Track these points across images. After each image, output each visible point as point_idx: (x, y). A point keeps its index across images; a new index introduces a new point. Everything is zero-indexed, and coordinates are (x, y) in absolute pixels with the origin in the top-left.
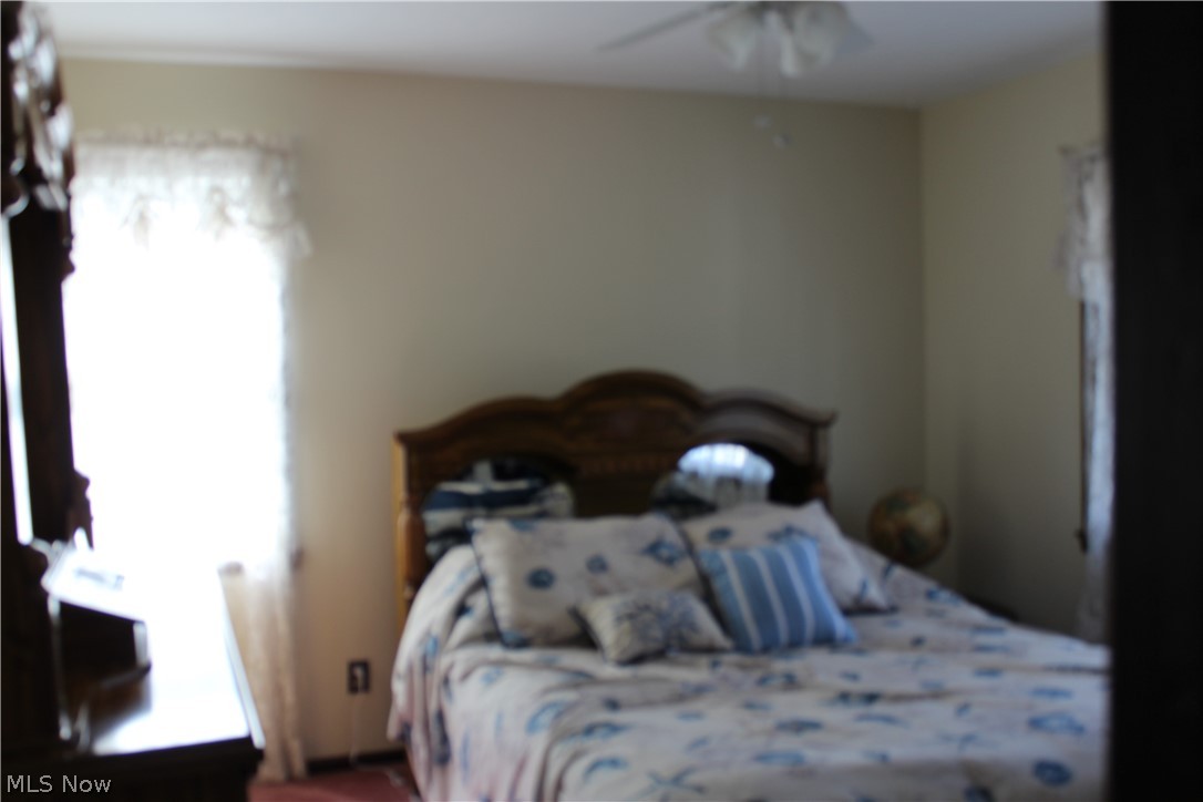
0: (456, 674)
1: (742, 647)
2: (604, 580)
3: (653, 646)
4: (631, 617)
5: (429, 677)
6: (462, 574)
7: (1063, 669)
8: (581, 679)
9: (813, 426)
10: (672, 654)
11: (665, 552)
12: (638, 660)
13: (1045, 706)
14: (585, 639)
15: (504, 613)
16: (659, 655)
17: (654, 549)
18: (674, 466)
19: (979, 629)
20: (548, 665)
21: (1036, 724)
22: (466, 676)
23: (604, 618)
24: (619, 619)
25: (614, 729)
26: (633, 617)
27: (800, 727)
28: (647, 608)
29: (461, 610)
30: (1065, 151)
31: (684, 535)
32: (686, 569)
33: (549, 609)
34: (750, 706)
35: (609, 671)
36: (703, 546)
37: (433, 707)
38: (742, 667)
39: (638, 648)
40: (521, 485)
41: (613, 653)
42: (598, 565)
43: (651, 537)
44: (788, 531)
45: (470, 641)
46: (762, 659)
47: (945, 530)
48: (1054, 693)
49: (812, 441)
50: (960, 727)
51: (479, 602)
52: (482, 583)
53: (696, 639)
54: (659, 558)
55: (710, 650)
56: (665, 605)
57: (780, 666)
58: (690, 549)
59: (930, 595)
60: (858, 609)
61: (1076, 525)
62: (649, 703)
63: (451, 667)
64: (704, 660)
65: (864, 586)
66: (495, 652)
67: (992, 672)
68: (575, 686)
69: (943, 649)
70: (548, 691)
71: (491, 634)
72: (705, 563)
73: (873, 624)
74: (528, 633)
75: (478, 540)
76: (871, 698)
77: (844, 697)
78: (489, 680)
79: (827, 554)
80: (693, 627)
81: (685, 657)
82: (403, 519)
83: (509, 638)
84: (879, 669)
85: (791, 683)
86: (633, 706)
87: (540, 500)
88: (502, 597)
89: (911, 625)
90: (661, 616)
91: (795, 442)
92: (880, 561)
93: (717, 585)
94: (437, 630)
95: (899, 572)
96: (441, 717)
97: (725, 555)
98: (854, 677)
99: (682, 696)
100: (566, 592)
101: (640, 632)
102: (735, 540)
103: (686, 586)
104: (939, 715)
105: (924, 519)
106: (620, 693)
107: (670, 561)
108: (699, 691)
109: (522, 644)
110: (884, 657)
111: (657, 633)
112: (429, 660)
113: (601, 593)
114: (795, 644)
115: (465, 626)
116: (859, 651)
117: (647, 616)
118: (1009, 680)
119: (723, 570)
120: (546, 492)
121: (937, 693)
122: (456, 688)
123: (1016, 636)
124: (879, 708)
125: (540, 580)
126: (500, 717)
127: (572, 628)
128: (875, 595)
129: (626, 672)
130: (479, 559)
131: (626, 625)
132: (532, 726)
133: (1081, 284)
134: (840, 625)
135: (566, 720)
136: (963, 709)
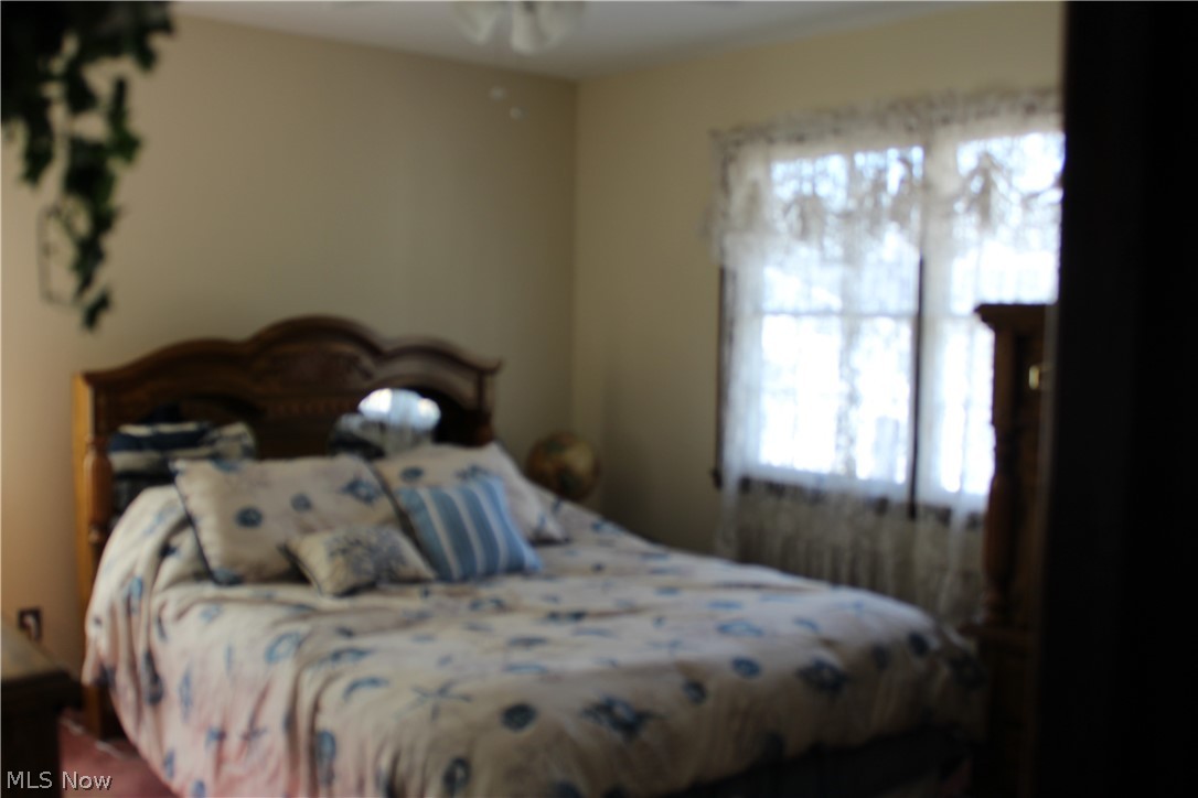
0: (169, 613)
1: (444, 576)
2: (309, 518)
3: (365, 578)
4: (344, 551)
5: (135, 618)
6: (161, 516)
7: (729, 586)
8: (305, 611)
9: (482, 374)
10: (383, 586)
11: (363, 491)
12: (351, 592)
13: (726, 616)
14: (296, 573)
15: (215, 553)
16: (370, 587)
17: (353, 487)
18: (354, 409)
19: (646, 555)
20: (269, 600)
21: (724, 629)
22: (181, 615)
23: (316, 554)
24: (332, 554)
25: (360, 653)
26: (345, 551)
27: (529, 642)
28: (358, 543)
29: (165, 551)
30: (715, 134)
31: (378, 474)
32: (384, 507)
33: (260, 546)
34: (474, 628)
35: (327, 603)
36: (397, 484)
37: (140, 650)
38: (451, 595)
39: (352, 580)
40: (190, 427)
41: (328, 587)
42: (302, 503)
43: (349, 477)
44: (473, 472)
45: (177, 581)
46: (466, 587)
47: (597, 470)
48: (728, 605)
49: (481, 388)
50: (664, 635)
51: (185, 542)
52: (187, 522)
53: (404, 571)
54: (357, 496)
55: (416, 580)
56: (374, 540)
57: (486, 592)
58: (386, 489)
59: (596, 528)
60: (540, 540)
61: (710, 463)
62: (380, 629)
63: (162, 607)
64: (415, 590)
65: (543, 521)
66: (209, 590)
67: (671, 590)
68: (304, 618)
69: (621, 573)
70: (277, 623)
71: (202, 572)
72: (403, 501)
73: (553, 553)
74: (240, 570)
75: (180, 480)
76: (578, 616)
77: (554, 617)
78: (210, 618)
79: (512, 492)
80: (401, 560)
81: (394, 588)
82: (88, 461)
83: (220, 576)
84: (573, 592)
85: (501, 607)
86: (366, 633)
87: (212, 442)
88: (212, 537)
89: (588, 554)
90: (371, 550)
91: (464, 387)
92: (550, 498)
93: (416, 520)
94: (140, 571)
95: (568, 508)
96: (150, 658)
97: (424, 493)
98: (555, 599)
99: (408, 622)
100: (275, 530)
101: (355, 567)
102: (429, 477)
103: (385, 522)
104: (640, 626)
105: (579, 459)
106: (350, 622)
107: (368, 499)
108: (421, 617)
109: (235, 581)
110: (573, 582)
111: (369, 566)
112: (135, 602)
113: (308, 530)
114: (490, 573)
115: (171, 566)
116: (549, 577)
117: (359, 551)
118: (686, 596)
119: (422, 507)
120: (214, 434)
121: (632, 610)
122: (170, 628)
123: (678, 560)
124: (587, 624)
125: (249, 518)
126: (230, 652)
127: (281, 564)
128: (553, 528)
129: (345, 603)
130: (184, 498)
131: (340, 559)
132: (271, 656)
133: (723, 252)
134: (530, 555)
135: (308, 648)
136: (659, 621)
